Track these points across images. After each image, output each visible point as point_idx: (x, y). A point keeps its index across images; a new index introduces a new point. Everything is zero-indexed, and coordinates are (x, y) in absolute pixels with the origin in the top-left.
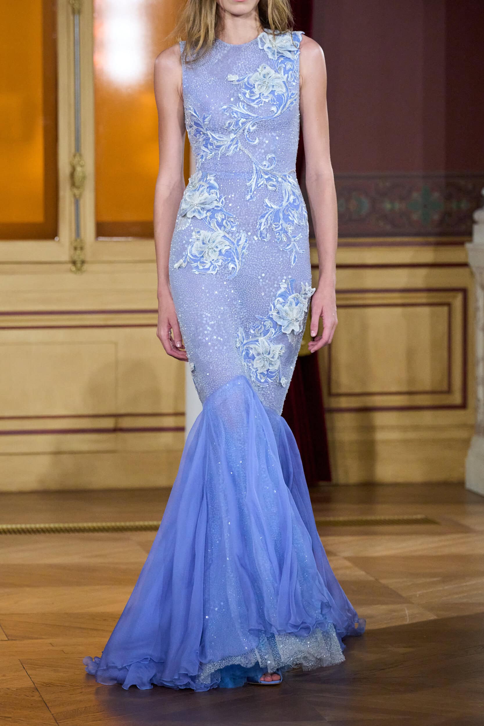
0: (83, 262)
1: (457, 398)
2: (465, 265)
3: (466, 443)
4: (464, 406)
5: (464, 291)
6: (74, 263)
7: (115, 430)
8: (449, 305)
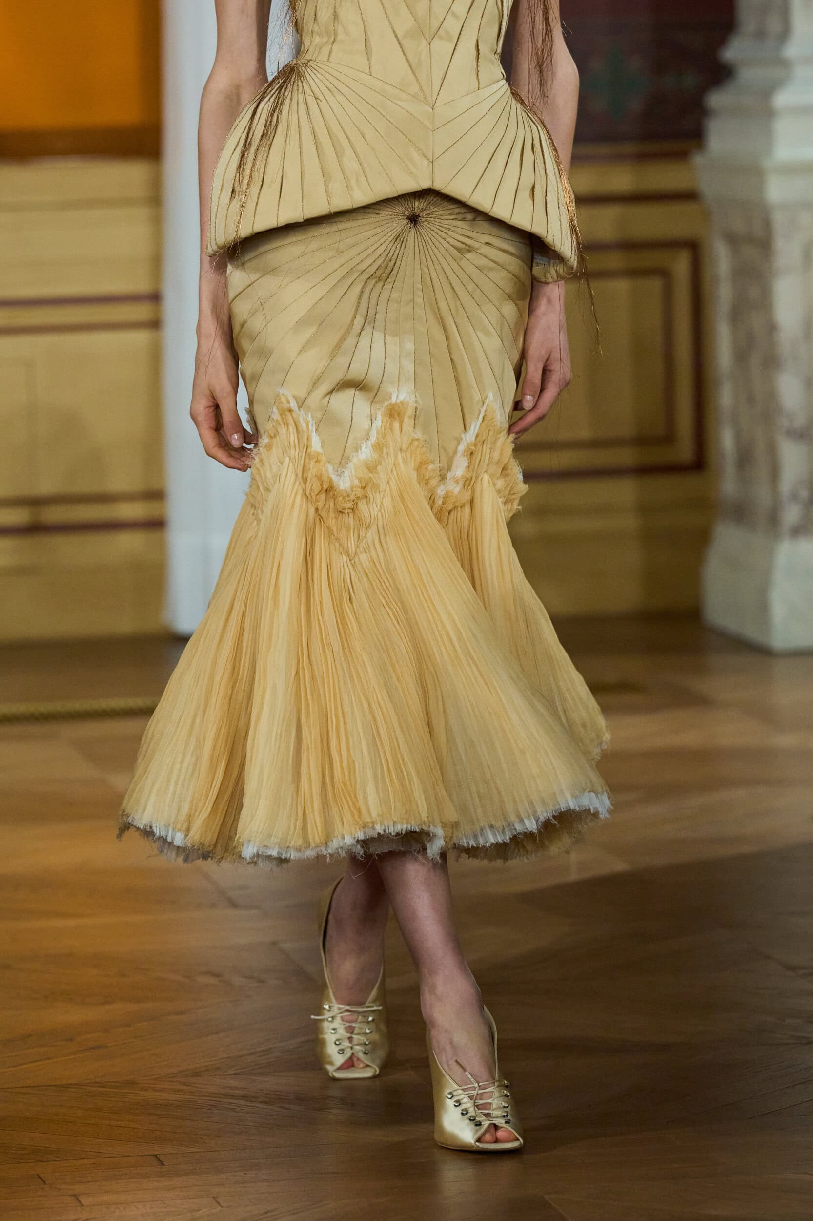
1: (685, 449)
2: (690, 196)
3: (702, 538)
4: (697, 466)
5: (693, 247)
7: (34, 529)
8: (664, 274)
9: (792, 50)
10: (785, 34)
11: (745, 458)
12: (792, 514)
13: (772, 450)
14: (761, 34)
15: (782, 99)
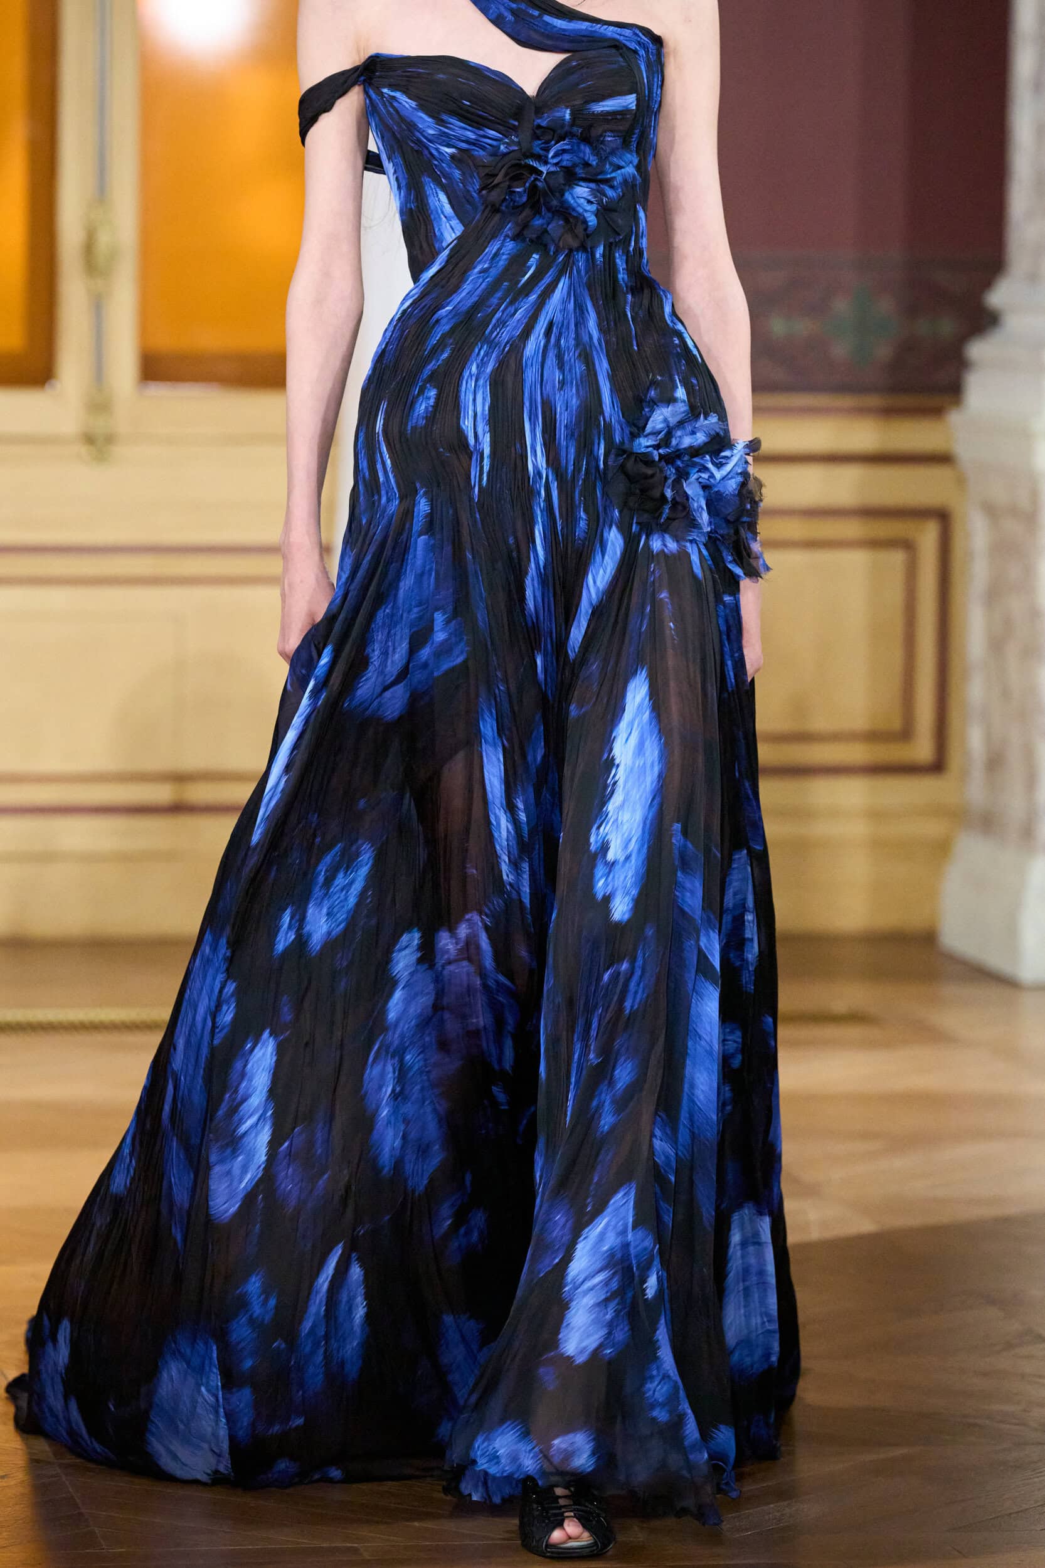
0: (110, 439)
1: (922, 749)
2: (943, 459)
3: (941, 850)
4: (937, 766)
5: (943, 517)
6: (89, 439)
7: (178, 808)
8: (908, 546)
11: (995, 762)
13: (1029, 751)
14: (1034, 277)
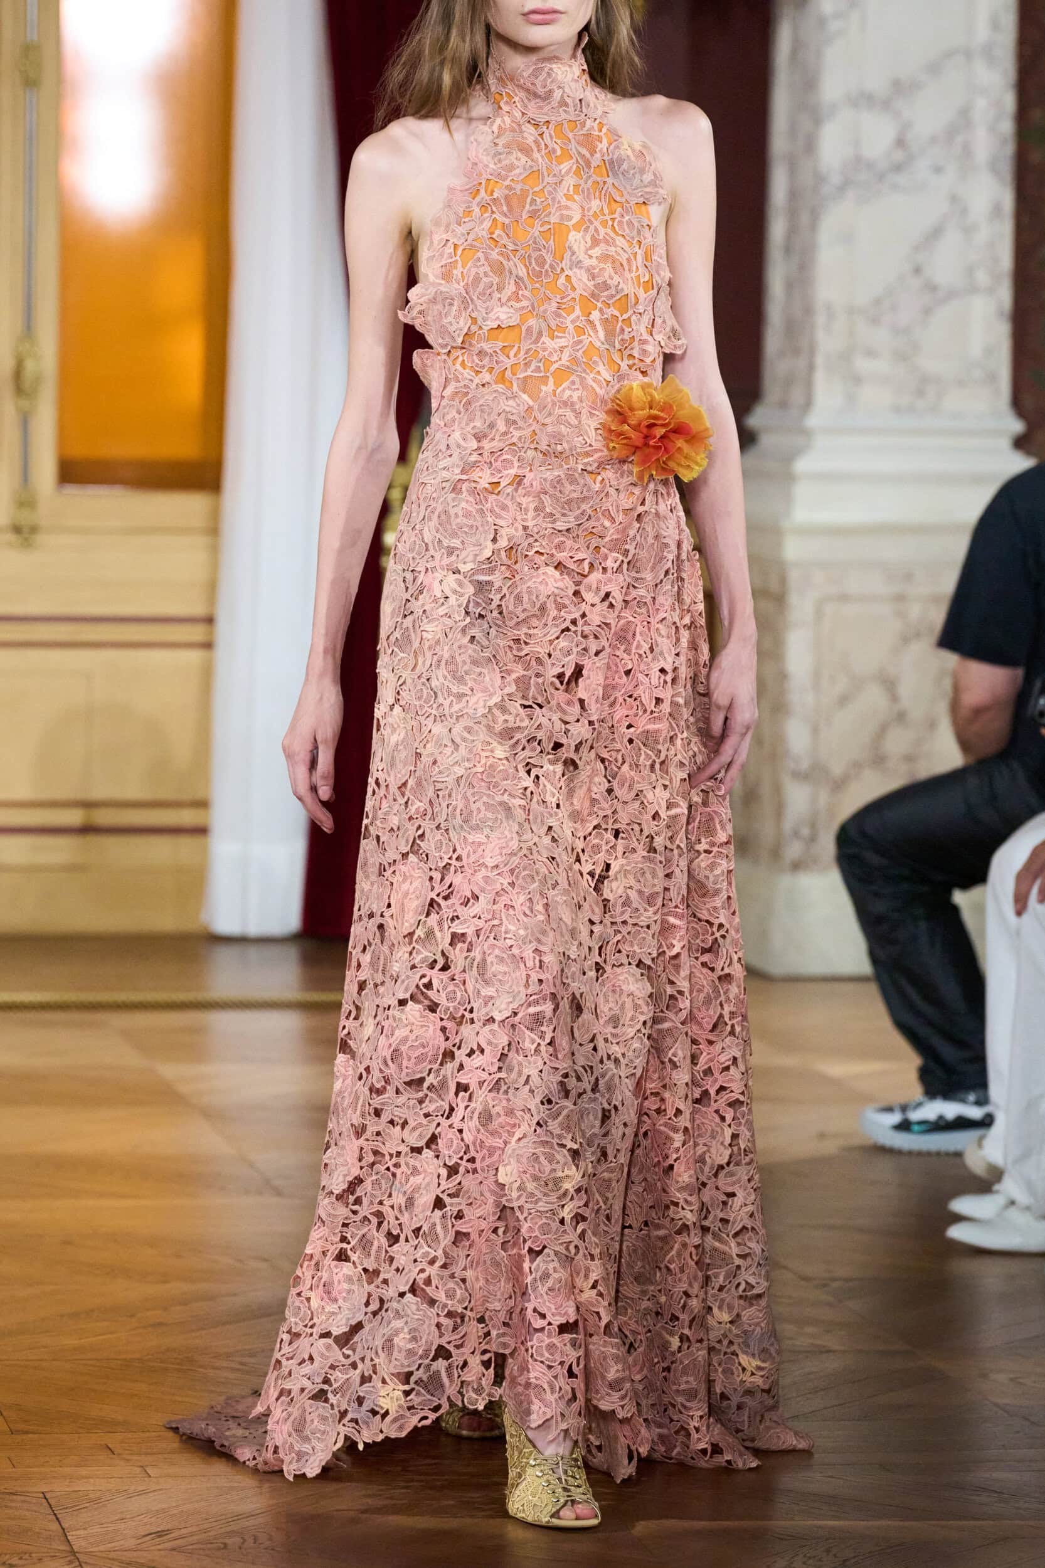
0: (34, 529)
6: (17, 529)
7: (87, 830)
9: (813, 421)
10: (808, 404)
12: (794, 850)
13: (778, 789)
14: (783, 404)
15: (802, 465)
